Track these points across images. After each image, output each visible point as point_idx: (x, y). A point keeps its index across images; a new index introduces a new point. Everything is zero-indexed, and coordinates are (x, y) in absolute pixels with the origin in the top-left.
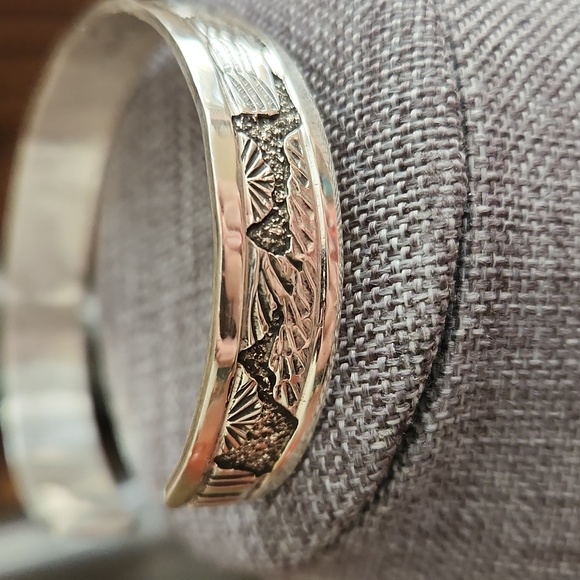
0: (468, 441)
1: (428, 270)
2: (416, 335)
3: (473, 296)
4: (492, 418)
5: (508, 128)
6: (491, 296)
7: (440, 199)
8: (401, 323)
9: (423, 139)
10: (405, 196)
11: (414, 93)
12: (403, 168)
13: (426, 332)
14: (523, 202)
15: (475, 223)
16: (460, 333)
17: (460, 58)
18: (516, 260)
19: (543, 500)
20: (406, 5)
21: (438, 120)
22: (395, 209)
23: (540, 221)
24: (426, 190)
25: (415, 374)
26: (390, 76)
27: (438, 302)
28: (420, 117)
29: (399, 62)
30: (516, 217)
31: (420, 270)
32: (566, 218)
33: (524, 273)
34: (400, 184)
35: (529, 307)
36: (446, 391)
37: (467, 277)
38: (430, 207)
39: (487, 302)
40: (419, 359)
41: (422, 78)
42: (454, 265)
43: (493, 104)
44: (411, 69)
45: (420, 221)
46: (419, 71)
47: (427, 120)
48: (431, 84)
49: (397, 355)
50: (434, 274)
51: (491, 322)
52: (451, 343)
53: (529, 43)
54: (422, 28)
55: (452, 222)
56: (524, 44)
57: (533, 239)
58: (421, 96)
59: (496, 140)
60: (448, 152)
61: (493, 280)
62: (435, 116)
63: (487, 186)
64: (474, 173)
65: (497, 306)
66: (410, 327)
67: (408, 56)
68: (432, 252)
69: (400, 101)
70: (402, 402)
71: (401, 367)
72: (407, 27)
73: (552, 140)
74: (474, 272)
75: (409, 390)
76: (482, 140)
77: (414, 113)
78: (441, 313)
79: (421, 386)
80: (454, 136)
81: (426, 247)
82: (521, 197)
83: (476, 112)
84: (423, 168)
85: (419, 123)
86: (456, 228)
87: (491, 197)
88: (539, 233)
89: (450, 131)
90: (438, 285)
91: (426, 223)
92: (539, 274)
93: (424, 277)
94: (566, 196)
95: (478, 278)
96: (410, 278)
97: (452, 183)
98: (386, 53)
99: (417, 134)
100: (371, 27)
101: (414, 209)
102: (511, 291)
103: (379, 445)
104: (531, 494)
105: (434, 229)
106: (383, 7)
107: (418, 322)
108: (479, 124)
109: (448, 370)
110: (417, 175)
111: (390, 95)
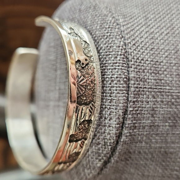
0: (123, 163)
1: (114, 126)
2: (109, 141)
3: (126, 132)
4: (130, 157)
5: (141, 85)
6: (131, 131)
7: (119, 107)
8: (106, 137)
9: (116, 90)
10: (110, 104)
11: (115, 76)
12: (110, 96)
13: (112, 141)
14: (143, 106)
15: (128, 113)
16: (122, 140)
17: (130, 65)
18: (139, 121)
19: (144, 175)
20: (117, 48)
21: (121, 86)
22: (107, 107)
23: (147, 111)
24: (116, 104)
25: (108, 150)
26: (110, 69)
27: (116, 134)
28: (116, 84)
29: (112, 66)
30: (140, 110)
31: (112, 125)
32: (156, 109)
33: (141, 125)
34: (109, 100)
35: (142, 133)
36: (117, 153)
37: (125, 126)
38: (116, 109)
39: (130, 133)
40: (110, 147)
41: (118, 72)
42: (121, 124)
43: (138, 79)
44: (115, 69)
45: (113, 112)
46: (118, 70)
47: (118, 85)
48: (120, 75)
49: (105, 145)
50: (115, 127)
51: (131, 137)
52: (119, 142)
53: (153, 56)
54: (120, 56)
55: (122, 114)
56: (151, 57)
57: (145, 116)
58: (117, 78)
59: (137, 90)
60: (122, 95)
61: (132, 127)
62: (120, 84)
63: (133, 103)
64: (130, 99)
65: (133, 133)
66: (108, 139)
67: (115, 65)
68: (115, 121)
69: (111, 78)
70: (105, 156)
71: (105, 148)
72: (116, 56)
73: (154, 87)
74: (127, 126)
75: (107, 154)
76: (133, 90)
77: (115, 82)
78: (116, 137)
79: (110, 153)
80: (125, 90)
81: (114, 119)
82: (143, 105)
83: (132, 82)
84: (115, 98)
85: (116, 85)
86: (123, 115)
87: (134, 106)
88: (147, 114)
89: (124, 89)
90: (116, 129)
91: (115, 113)
92: (146, 124)
93: (113, 127)
94: (156, 103)
95: (128, 127)
96: (109, 126)
97: (123, 104)
98: (110, 62)
99: (115, 88)
100: (107, 52)
101: (112, 108)
102: (137, 129)
103: (99, 165)
104: (140, 173)
105: (116, 115)
106: (110, 47)
107: (110, 138)
108: (133, 85)
109: (118, 149)
110: (114, 100)
111: (109, 75)
